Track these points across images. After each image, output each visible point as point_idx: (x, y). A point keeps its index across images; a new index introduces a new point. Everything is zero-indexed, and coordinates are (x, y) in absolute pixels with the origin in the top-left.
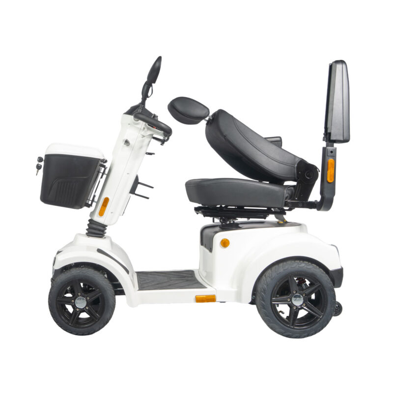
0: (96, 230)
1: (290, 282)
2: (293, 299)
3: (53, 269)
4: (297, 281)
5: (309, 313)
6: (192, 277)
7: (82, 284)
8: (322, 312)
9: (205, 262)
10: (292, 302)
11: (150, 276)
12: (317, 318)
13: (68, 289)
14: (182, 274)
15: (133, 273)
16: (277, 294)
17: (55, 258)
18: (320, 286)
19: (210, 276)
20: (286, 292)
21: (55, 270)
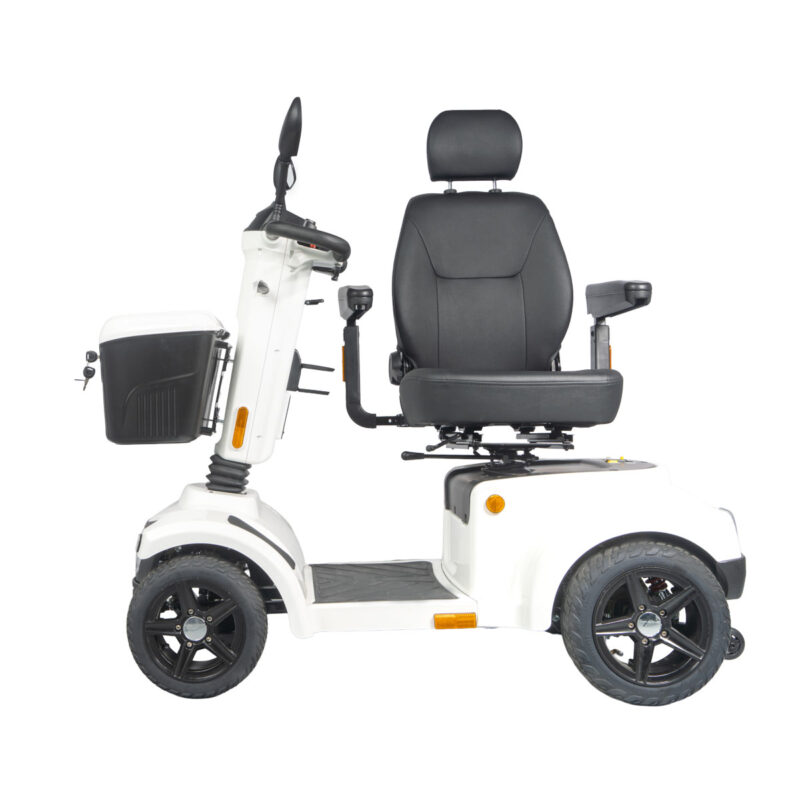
0: (227, 477)
1: (630, 587)
2: (640, 624)
3: (137, 558)
4: (648, 585)
5: (676, 651)
6: (428, 575)
7: (196, 591)
8: (703, 646)
9: (454, 543)
10: (637, 630)
11: (340, 573)
12: (694, 661)
13: (168, 600)
14: (405, 570)
15: (304, 567)
16: (606, 611)
17: (141, 536)
18: (694, 592)
19: (464, 572)
20: (624, 608)
21: (142, 561)
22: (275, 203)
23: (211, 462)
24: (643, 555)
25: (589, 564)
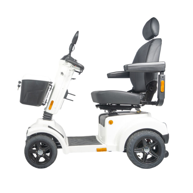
0: (47, 116)
1: (143, 141)
2: (145, 149)
4: (146, 141)
5: (153, 156)
6: (95, 139)
7: (41, 143)
8: (159, 155)
9: (101, 132)
10: (144, 151)
11: (74, 139)
12: (157, 159)
13: (34, 146)
15: (66, 138)
16: (137, 147)
17: (27, 131)
18: (158, 143)
19: (104, 139)
20: (141, 146)
21: (28, 137)
22: (69, 54)
23: (44, 113)
24: (146, 134)
25: (134, 135)
